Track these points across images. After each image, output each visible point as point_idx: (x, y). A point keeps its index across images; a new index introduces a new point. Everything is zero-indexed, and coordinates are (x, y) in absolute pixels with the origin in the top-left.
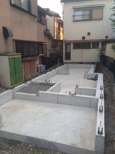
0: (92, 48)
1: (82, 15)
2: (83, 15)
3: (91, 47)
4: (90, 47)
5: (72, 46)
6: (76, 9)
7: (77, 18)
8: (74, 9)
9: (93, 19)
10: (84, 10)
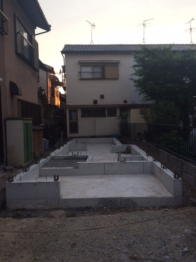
0: (108, 116)
1: (91, 72)
2: (93, 72)
3: (107, 114)
4: (105, 114)
5: (79, 113)
6: (82, 64)
7: (85, 76)
8: (79, 63)
9: (107, 77)
10: (93, 66)
